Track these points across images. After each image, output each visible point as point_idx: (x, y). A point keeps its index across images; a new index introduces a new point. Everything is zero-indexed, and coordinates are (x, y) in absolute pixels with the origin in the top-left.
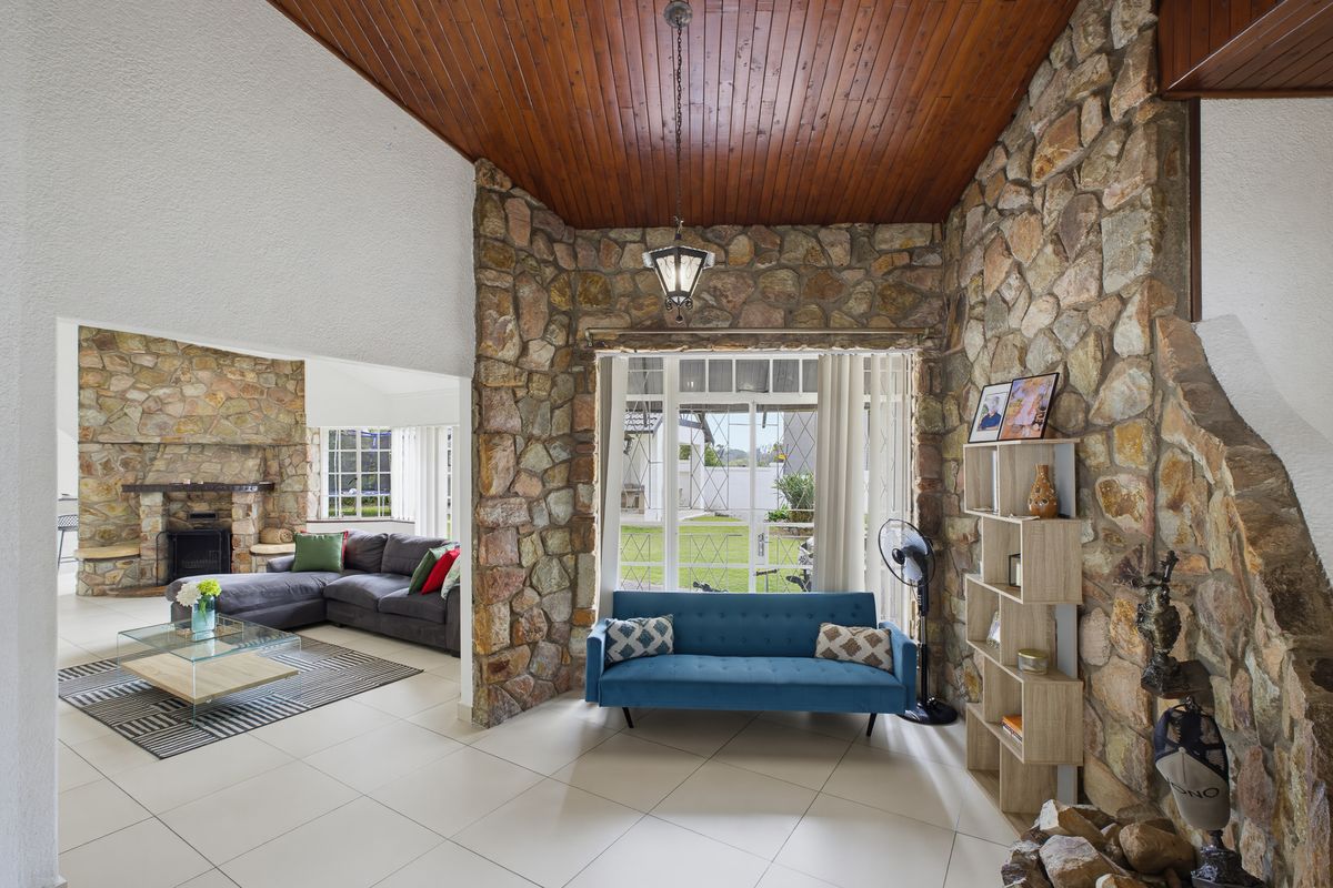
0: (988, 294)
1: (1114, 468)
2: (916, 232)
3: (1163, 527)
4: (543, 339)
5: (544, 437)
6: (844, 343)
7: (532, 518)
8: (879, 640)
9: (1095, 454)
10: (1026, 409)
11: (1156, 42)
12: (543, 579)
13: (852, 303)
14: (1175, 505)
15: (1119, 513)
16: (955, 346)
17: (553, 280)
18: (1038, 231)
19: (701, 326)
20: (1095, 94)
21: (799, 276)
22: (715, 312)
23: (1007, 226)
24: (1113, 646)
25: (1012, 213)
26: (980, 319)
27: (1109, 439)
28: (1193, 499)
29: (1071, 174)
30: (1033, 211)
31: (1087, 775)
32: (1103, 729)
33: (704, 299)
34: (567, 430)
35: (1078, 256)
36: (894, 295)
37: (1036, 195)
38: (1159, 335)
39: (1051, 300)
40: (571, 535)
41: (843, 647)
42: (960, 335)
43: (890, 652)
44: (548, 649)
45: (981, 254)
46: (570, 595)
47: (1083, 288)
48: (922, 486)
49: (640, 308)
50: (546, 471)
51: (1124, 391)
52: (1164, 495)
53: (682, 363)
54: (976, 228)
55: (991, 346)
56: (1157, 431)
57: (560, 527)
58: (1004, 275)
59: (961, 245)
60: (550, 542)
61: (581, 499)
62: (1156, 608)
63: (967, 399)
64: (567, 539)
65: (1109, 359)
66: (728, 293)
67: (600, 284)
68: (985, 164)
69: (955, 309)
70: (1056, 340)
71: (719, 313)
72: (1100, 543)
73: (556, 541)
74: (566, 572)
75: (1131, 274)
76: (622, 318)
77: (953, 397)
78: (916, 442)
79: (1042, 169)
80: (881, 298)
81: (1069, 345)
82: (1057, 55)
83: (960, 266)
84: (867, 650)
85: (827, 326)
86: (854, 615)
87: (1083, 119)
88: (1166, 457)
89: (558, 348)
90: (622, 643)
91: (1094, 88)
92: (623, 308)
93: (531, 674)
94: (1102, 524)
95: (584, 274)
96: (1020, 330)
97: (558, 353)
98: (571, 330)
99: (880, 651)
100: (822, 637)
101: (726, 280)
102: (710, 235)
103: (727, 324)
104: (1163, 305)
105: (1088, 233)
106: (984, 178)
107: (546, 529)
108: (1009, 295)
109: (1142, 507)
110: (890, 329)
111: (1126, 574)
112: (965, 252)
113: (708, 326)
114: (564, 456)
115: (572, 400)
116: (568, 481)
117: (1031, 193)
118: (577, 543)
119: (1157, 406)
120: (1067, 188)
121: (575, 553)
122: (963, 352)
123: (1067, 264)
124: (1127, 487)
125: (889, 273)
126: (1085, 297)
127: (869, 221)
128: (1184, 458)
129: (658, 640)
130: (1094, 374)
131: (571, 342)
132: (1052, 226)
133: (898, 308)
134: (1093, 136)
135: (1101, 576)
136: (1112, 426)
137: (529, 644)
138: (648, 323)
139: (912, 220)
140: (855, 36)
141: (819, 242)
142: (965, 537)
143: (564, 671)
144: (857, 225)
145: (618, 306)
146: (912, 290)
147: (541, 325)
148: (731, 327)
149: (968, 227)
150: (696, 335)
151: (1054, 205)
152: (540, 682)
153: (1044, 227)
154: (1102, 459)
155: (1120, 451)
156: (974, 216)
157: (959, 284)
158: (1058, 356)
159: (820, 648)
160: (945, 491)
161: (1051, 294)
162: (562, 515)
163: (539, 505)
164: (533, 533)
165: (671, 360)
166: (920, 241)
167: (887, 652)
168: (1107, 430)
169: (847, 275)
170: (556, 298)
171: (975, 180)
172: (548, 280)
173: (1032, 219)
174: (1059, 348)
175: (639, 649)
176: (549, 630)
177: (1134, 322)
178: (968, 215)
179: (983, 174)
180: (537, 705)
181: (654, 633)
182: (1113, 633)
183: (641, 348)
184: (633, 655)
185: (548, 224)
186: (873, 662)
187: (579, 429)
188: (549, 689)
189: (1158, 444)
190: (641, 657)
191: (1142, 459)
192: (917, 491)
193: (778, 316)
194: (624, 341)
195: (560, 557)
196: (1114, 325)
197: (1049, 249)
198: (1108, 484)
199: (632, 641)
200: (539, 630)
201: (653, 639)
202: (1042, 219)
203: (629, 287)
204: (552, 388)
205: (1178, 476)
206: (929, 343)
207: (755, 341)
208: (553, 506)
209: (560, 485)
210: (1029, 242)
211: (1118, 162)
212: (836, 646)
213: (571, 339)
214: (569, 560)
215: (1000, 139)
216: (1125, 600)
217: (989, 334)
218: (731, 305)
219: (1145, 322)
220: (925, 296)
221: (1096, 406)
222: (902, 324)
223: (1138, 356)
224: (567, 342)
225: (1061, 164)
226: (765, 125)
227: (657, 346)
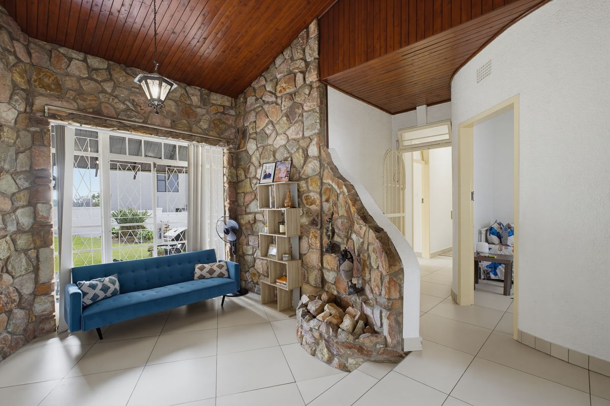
0: (258, 130)
1: (309, 191)
2: (226, 100)
3: (324, 207)
4: (9, 103)
5: (12, 170)
6: (199, 140)
7: (6, 225)
8: (223, 266)
9: (302, 187)
10: (282, 172)
11: (319, 63)
12: (16, 266)
13: (201, 123)
14: (327, 201)
15: (311, 205)
16: (242, 148)
17: (14, 66)
18: (280, 112)
19: (126, 118)
20: (301, 72)
21: (178, 105)
22: (133, 114)
23: (266, 107)
24: (310, 246)
25: (268, 103)
26: (255, 139)
27: (307, 183)
28: (333, 198)
29: (292, 96)
30: (277, 104)
31: (302, 290)
32: (308, 273)
33: (127, 105)
34: (28, 169)
35: (295, 123)
36: (218, 123)
37: (278, 99)
38: (322, 151)
39: (286, 136)
40: (33, 237)
41: (208, 272)
42: (245, 143)
43: (228, 270)
44: (19, 314)
45: (255, 115)
46: (33, 276)
47: (298, 133)
48: (230, 204)
49: (85, 100)
50: (14, 194)
51: (312, 167)
52: (324, 198)
53: (111, 138)
54: (252, 104)
55: (260, 150)
56: (321, 179)
57: (24, 232)
58: (265, 124)
59: (245, 109)
60: (18, 242)
61: (41, 214)
62: (331, 228)
63: (249, 169)
64: (31, 239)
65: (306, 157)
66: (141, 105)
67: (53, 78)
68: (257, 81)
69: (243, 134)
70: (288, 150)
71: (136, 114)
72: (305, 215)
73: (22, 241)
74: (30, 261)
75: (314, 132)
76: (72, 104)
77: (242, 168)
78: (226, 185)
79: (281, 90)
80: (214, 124)
81: (293, 152)
82: (286, 54)
83: (244, 118)
84: (218, 271)
85: (191, 131)
86: (208, 259)
87: (296, 79)
88: (324, 187)
89: (20, 113)
90: (91, 293)
91: (300, 70)
92: (71, 98)
93: (8, 332)
94: (305, 209)
95: (38, 69)
96: (273, 145)
97: (19, 115)
98: (30, 103)
99: (224, 270)
100: (197, 270)
101: (140, 98)
102: (129, 72)
103: (141, 121)
104: (322, 143)
105: (299, 117)
106: (256, 86)
107: (15, 233)
108: (268, 132)
109: (318, 202)
110: (218, 137)
111: (313, 223)
112: (247, 113)
113: (129, 119)
114: (27, 185)
115: (30, 148)
116: (29, 202)
117: (277, 97)
118: (38, 243)
119: (322, 172)
120: (290, 99)
121: (37, 248)
122: (246, 151)
123: (291, 125)
124: (313, 196)
125: (216, 114)
126: (298, 136)
127: (208, 90)
128: (329, 187)
129: (112, 288)
130: (302, 162)
131: (28, 111)
132: (285, 111)
133: (220, 129)
134: (300, 86)
135: (306, 225)
136: (308, 178)
137: (5, 312)
138: (91, 110)
139: (225, 94)
140: (227, 13)
141: (186, 92)
142: (249, 222)
143: (31, 327)
144: (203, 89)
145: (68, 96)
146: (224, 123)
147: (8, 94)
148: (143, 122)
149: (248, 103)
150: (122, 123)
151: (286, 104)
152: (15, 337)
153: (282, 111)
154: (305, 189)
155: (311, 186)
156: (251, 100)
157: (244, 124)
158: (288, 155)
159: (196, 276)
160: (239, 205)
161: (286, 134)
162: (26, 224)
163: (11, 216)
164: (7, 236)
165: (104, 135)
166: (228, 104)
167: (226, 270)
168: (306, 179)
169: (198, 110)
170: (18, 79)
171: (251, 86)
172: (12, 65)
173: (277, 107)
174: (289, 152)
175: (102, 295)
176: (20, 299)
177: (315, 146)
178: (248, 99)
179: (255, 84)
180: (14, 353)
181: (110, 285)
182: (310, 242)
183: (86, 124)
184: (98, 299)
185: (10, 25)
186: (221, 276)
187: (37, 168)
188: (21, 339)
189: (322, 183)
190: (103, 299)
191: (318, 188)
192: (228, 206)
193: (168, 122)
194: (72, 117)
195: (25, 251)
196: (308, 146)
197: (285, 118)
198: (307, 196)
199: (98, 291)
200: (13, 301)
201: (109, 288)
202: (281, 108)
203: (76, 86)
204: (17, 138)
205: (328, 192)
206: (231, 146)
207: (157, 132)
208: (20, 218)
209: (25, 204)
210: (276, 115)
211: (309, 96)
212: (204, 272)
213: (28, 108)
214: (32, 253)
215: (263, 74)
216: (314, 231)
217: (259, 145)
218: (143, 111)
219: (318, 147)
220: (230, 126)
221: (303, 172)
222: (222, 136)
223: (316, 157)
224: (26, 109)
225: (288, 91)
226: (177, 30)
227: (98, 125)
